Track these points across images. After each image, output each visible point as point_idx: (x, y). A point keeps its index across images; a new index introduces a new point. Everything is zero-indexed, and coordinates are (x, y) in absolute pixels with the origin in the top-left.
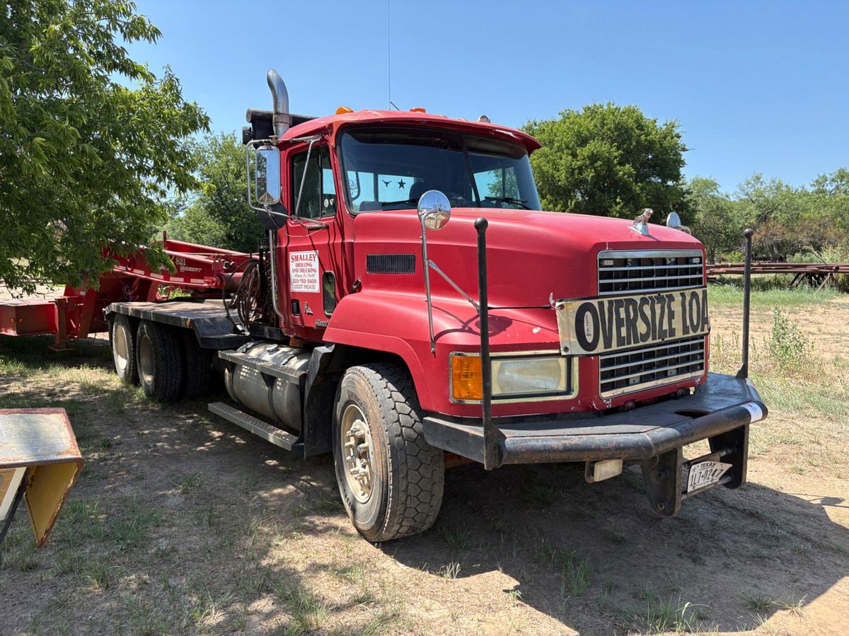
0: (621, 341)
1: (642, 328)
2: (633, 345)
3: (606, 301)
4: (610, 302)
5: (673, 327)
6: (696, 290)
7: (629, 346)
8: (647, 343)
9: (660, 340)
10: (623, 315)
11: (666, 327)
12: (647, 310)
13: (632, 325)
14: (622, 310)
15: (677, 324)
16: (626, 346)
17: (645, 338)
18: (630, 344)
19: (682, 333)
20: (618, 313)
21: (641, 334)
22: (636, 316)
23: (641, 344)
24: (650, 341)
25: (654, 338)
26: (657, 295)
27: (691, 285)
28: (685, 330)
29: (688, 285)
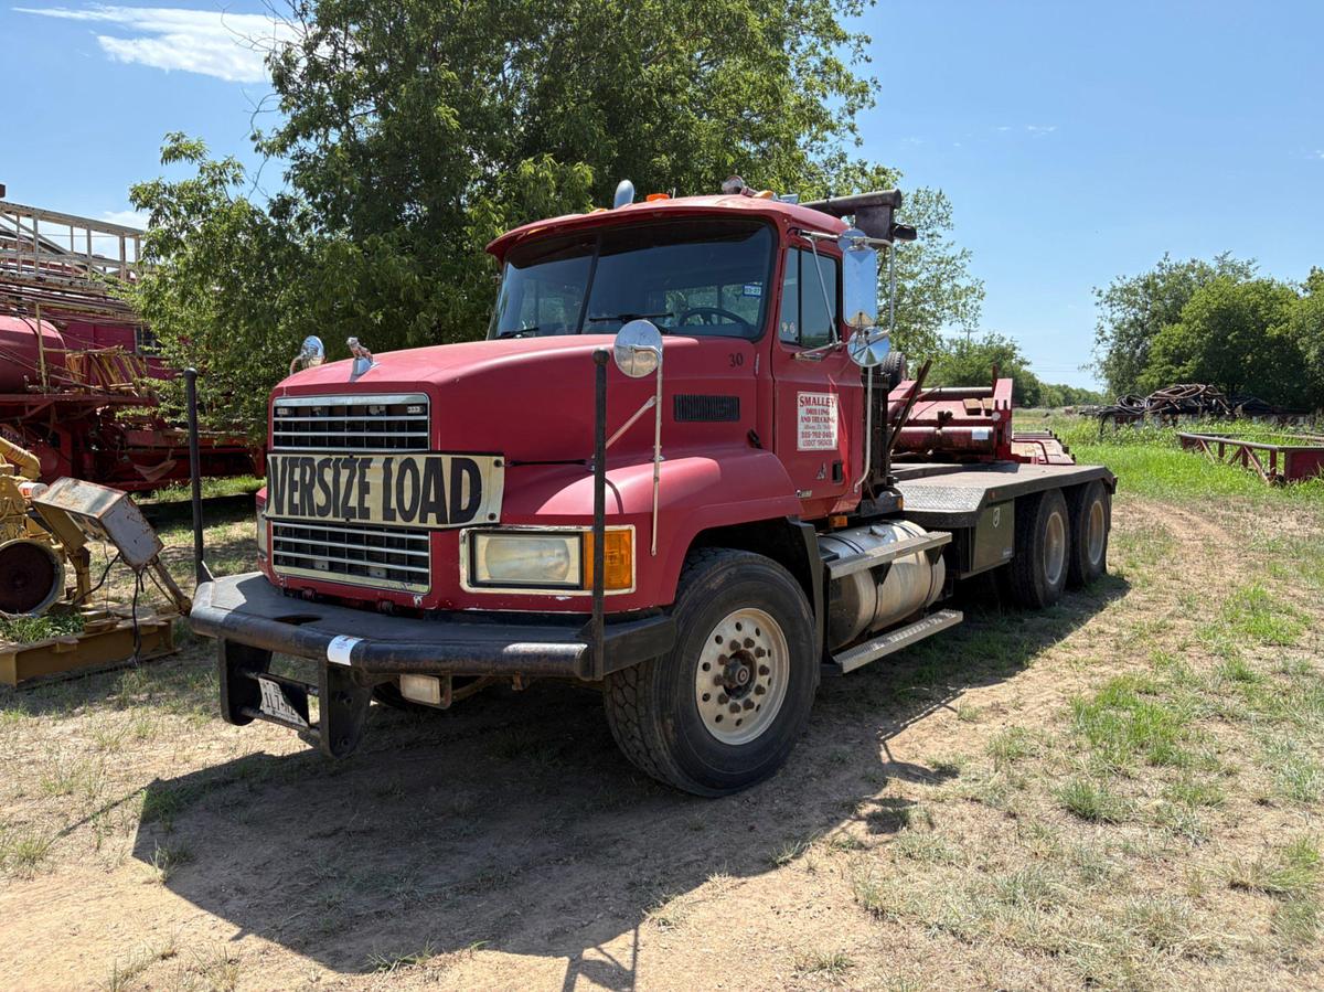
0: (293, 509)
1: (319, 497)
2: (307, 517)
3: (280, 457)
4: (284, 459)
5: (366, 505)
6: (414, 457)
7: (303, 517)
8: (326, 519)
9: (344, 520)
10: (297, 477)
11: (353, 502)
12: (328, 475)
13: (307, 491)
14: (298, 471)
15: (374, 502)
16: (299, 517)
17: (323, 511)
18: (304, 515)
19: (381, 517)
20: (292, 474)
21: (318, 506)
22: (312, 479)
23: (318, 518)
24: (330, 518)
25: (336, 515)
26: (347, 457)
27: (409, 447)
28: (388, 513)
29: (404, 447)
